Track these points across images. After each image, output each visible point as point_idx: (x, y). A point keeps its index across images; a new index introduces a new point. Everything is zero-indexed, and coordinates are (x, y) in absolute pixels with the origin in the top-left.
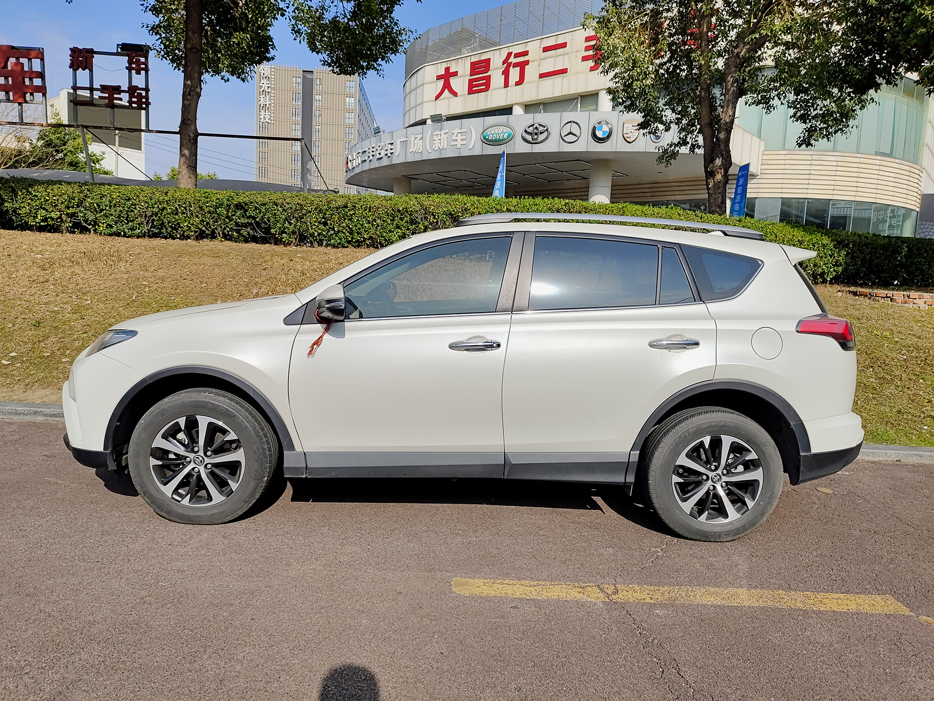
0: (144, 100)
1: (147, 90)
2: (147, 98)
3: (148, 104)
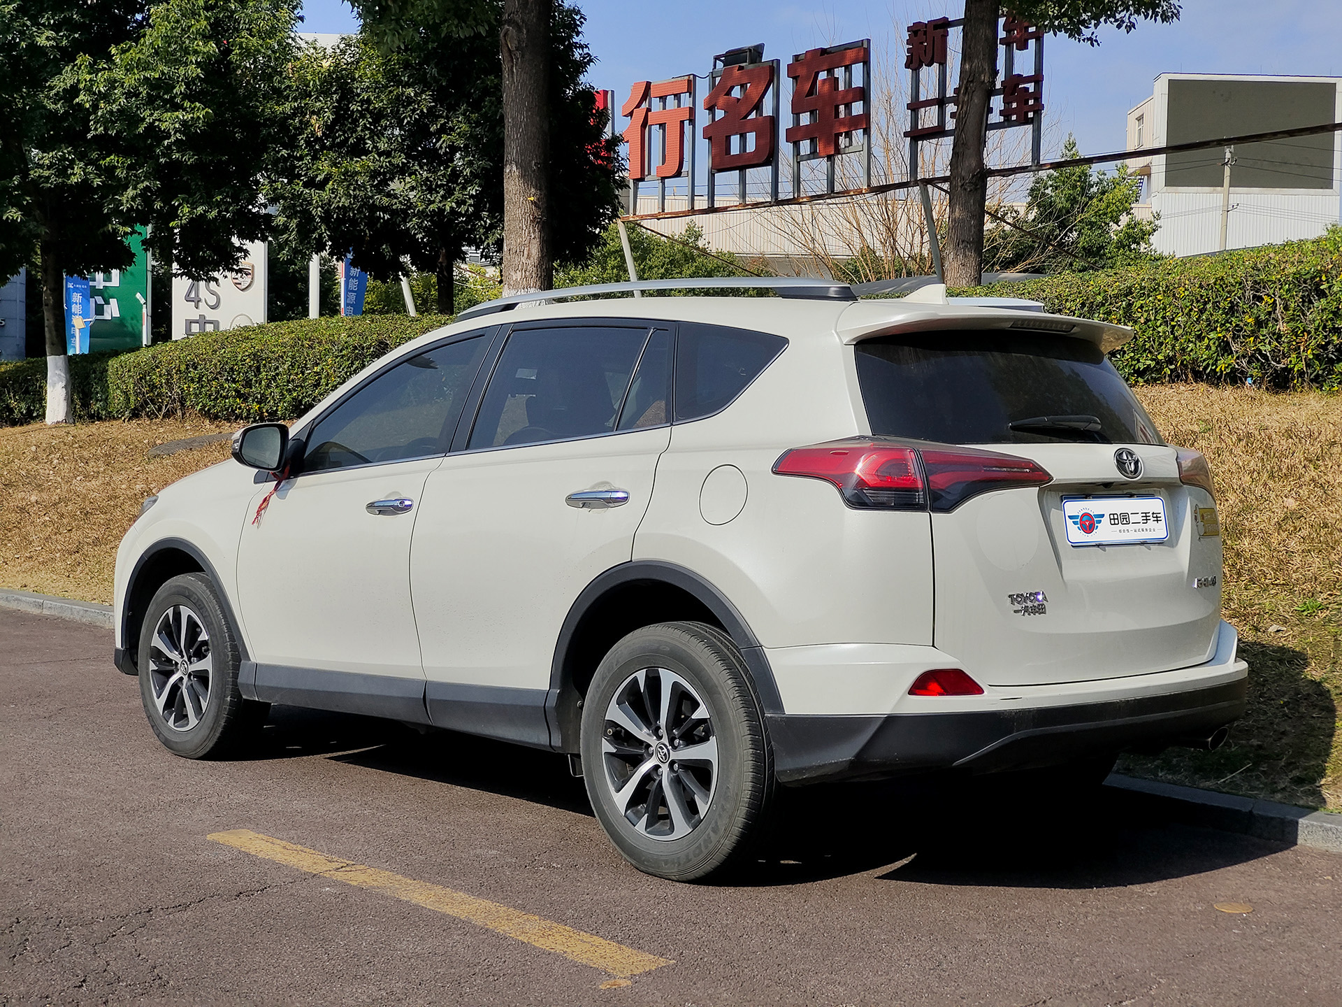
0: (1031, 102)
1: (1038, 79)
2: (1037, 96)
3: (1038, 109)
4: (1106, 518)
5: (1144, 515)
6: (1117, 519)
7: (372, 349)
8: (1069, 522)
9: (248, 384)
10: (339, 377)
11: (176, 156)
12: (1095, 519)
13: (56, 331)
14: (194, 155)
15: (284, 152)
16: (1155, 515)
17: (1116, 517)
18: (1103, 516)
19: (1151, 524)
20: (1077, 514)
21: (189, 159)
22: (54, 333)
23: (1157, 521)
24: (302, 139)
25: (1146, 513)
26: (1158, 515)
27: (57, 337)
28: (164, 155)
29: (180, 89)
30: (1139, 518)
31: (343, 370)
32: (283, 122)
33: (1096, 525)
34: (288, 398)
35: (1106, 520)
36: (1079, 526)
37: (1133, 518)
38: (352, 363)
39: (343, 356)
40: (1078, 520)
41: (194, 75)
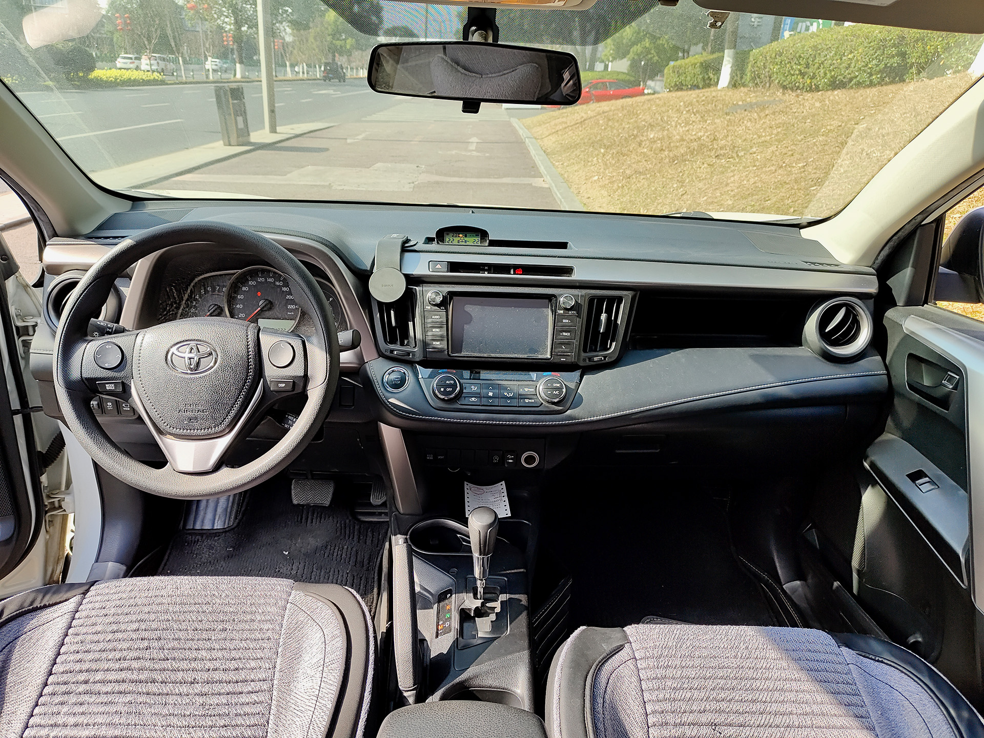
10: (864, 62)
22: (731, 36)
27: (732, 39)
31: (868, 56)
34: (828, 76)
38: (876, 52)
39: (870, 47)
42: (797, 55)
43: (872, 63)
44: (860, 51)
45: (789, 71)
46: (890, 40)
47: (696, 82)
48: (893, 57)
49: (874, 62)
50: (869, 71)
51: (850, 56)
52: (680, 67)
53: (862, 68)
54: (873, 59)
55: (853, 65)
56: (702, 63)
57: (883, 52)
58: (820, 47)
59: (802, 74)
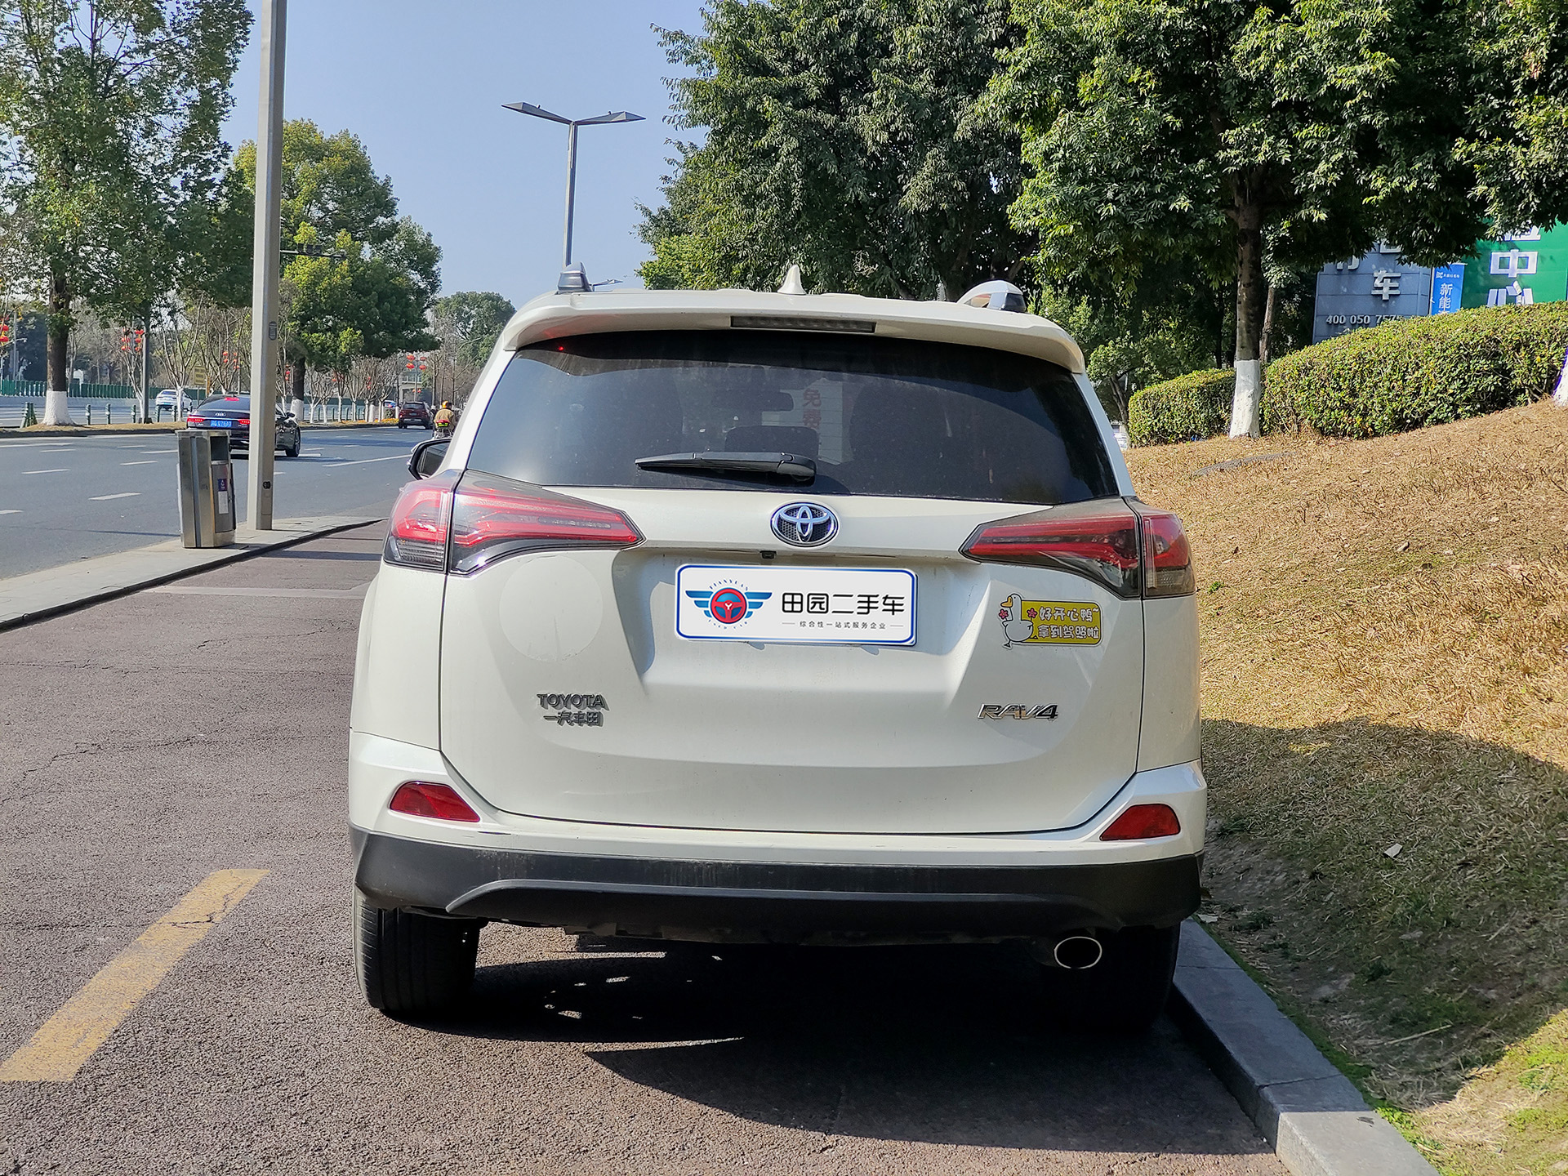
4: (776, 600)
5: (866, 599)
6: (801, 603)
7: (1479, 348)
8: (687, 603)
9: (1353, 394)
10: (1440, 384)
11: (1366, 118)
12: (748, 600)
13: (1248, 332)
14: (1384, 116)
15: (1495, 103)
16: (889, 601)
17: (797, 598)
18: (768, 595)
19: (878, 615)
20: (710, 590)
21: (1379, 120)
22: (1245, 335)
23: (893, 611)
24: (1517, 83)
25: (869, 596)
26: (897, 601)
27: (1248, 340)
28: (1352, 119)
29: (1365, 36)
30: (852, 604)
31: (1445, 374)
32: (1498, 62)
33: (748, 610)
34: (1388, 410)
35: (773, 605)
36: (709, 609)
37: (835, 604)
38: (1456, 366)
39: (1445, 358)
40: (710, 600)
41: (1379, 20)
42: (1335, 372)
43: (1453, 387)
44: (1431, 365)
45: (1324, 402)
46: (1475, 346)
47: (1193, 426)
48: (1486, 374)
49: (1457, 384)
50: (1451, 399)
51: (1418, 374)
52: (1158, 396)
53: (1439, 395)
54: (1453, 380)
55: (1423, 390)
56: (1201, 389)
57: (1468, 367)
58: (1368, 357)
59: (1348, 408)
